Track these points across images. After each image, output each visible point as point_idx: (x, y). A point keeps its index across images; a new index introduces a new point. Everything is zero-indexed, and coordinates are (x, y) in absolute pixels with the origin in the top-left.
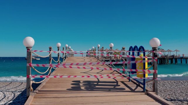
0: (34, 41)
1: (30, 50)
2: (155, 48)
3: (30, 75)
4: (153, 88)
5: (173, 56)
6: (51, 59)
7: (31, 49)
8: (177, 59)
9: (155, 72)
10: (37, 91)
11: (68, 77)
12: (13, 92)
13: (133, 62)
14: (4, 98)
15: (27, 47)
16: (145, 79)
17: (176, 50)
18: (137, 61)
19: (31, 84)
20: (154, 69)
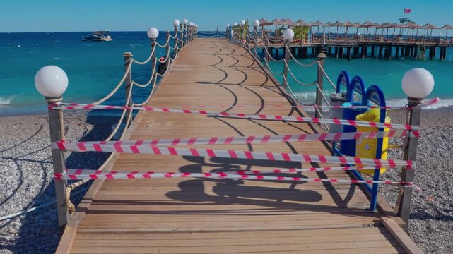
0: (66, 76)
1: (56, 105)
2: (417, 99)
3: (62, 172)
4: (398, 207)
5: (437, 39)
6: (129, 85)
7: (58, 103)
8: (445, 47)
9: (409, 167)
10: (88, 206)
11: (166, 176)
12: (42, 162)
13: (349, 136)
14: (19, 187)
15: (47, 98)
16: (377, 184)
17: (446, 26)
18: (358, 135)
19: (68, 195)
20: (406, 158)
